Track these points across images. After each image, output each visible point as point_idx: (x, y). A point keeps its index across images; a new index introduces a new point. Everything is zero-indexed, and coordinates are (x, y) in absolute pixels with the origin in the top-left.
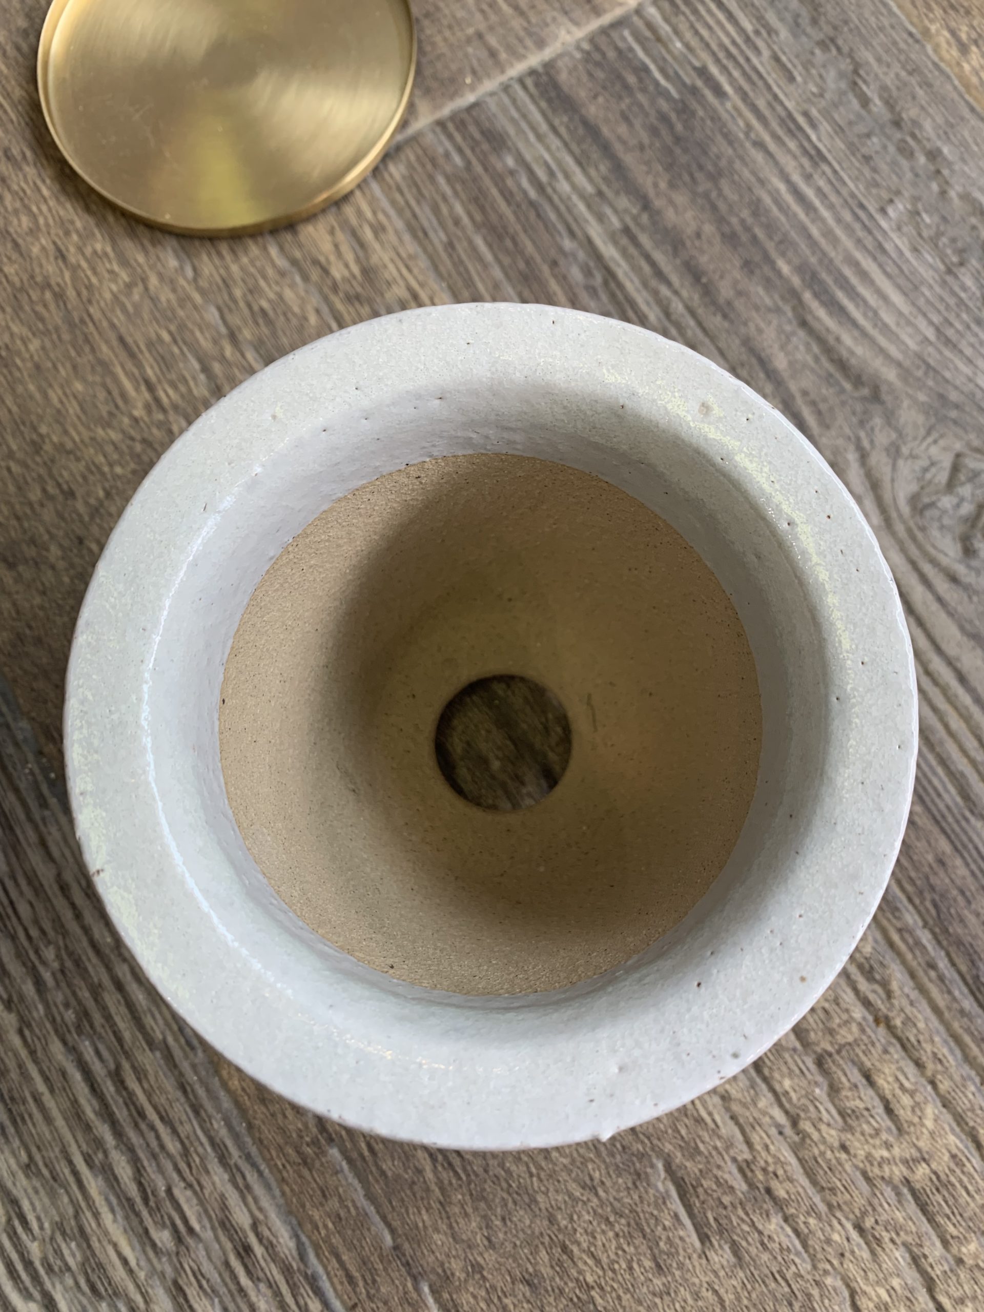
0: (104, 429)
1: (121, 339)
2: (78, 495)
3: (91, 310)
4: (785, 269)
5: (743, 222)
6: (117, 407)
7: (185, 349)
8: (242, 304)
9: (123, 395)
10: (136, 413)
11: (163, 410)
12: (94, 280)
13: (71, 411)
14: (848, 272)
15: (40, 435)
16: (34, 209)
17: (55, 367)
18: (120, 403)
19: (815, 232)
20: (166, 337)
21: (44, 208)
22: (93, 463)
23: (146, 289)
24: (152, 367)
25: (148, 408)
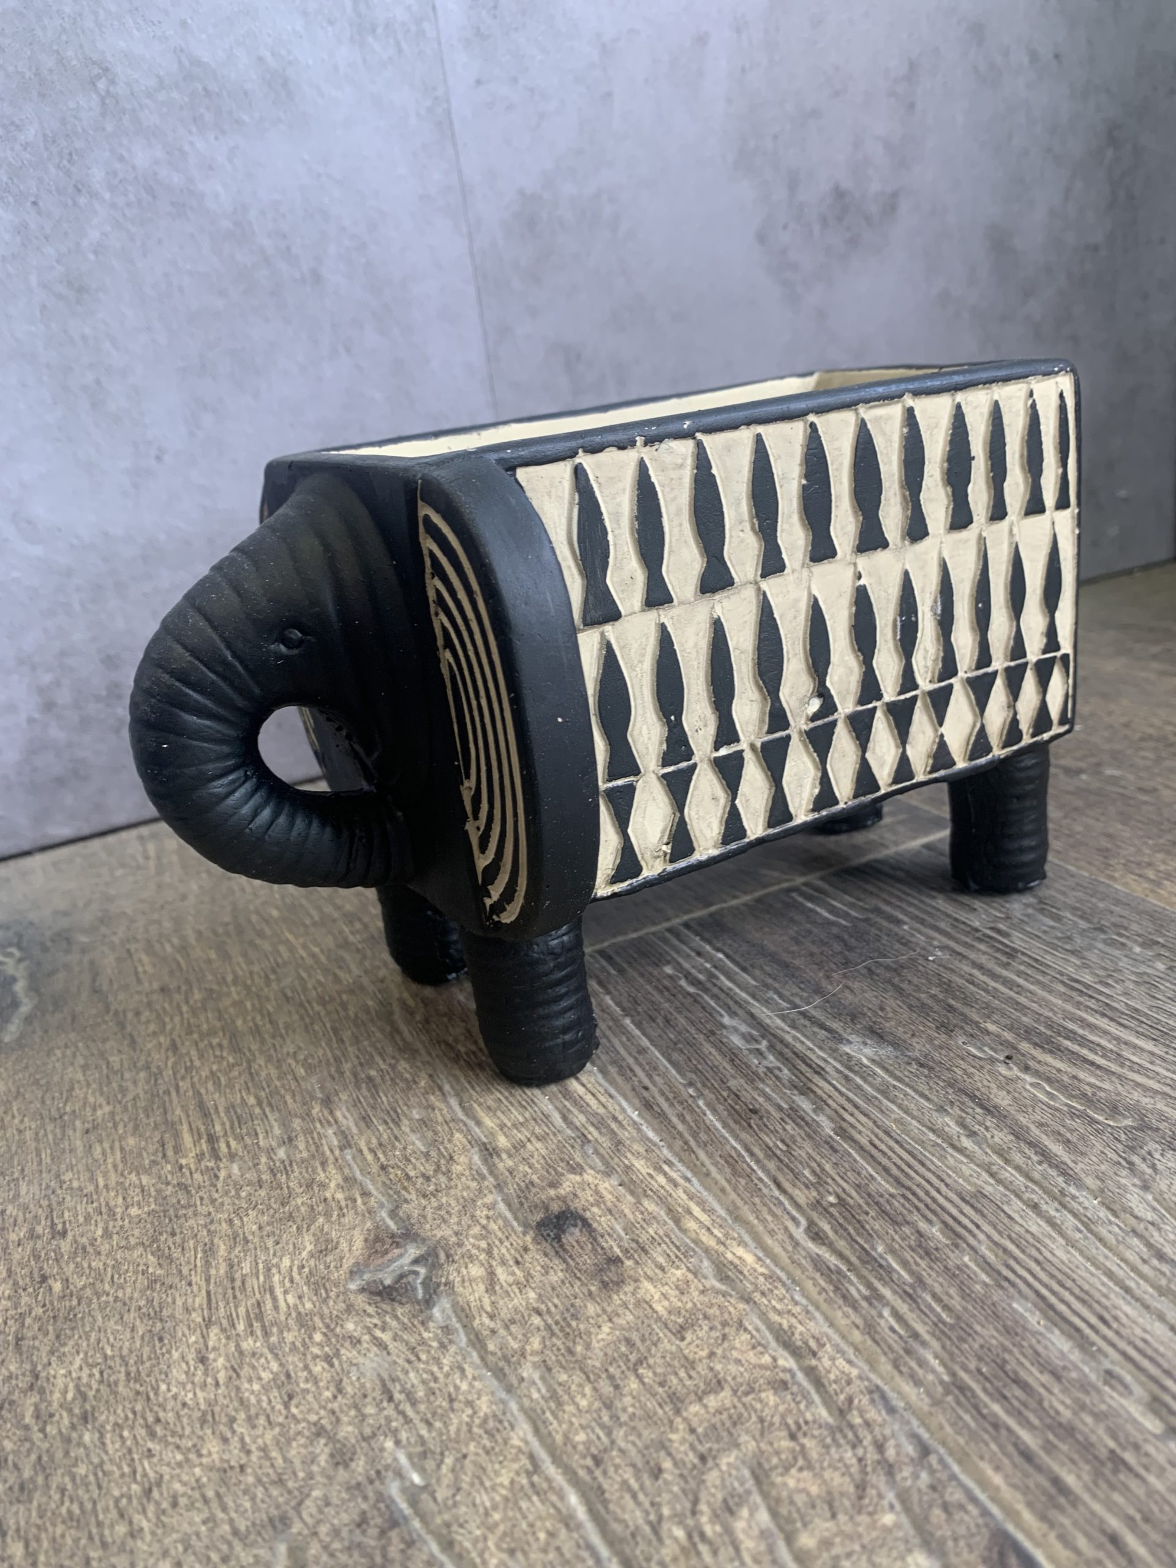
0: (138, 1174)
1: (201, 1105)
2: (70, 1235)
3: (181, 1084)
4: (992, 1027)
5: (933, 996)
6: (164, 1156)
7: (267, 1110)
8: (348, 1073)
9: (177, 1149)
10: (183, 1162)
11: (218, 1158)
12: (197, 1063)
13: (110, 1161)
14: (1071, 1026)
15: (62, 1182)
16: (167, 1020)
17: (115, 1126)
18: (170, 1153)
19: (1022, 1000)
20: (252, 1101)
21: (177, 1019)
22: (107, 1204)
23: (250, 1067)
24: (223, 1124)
25: (200, 1157)
